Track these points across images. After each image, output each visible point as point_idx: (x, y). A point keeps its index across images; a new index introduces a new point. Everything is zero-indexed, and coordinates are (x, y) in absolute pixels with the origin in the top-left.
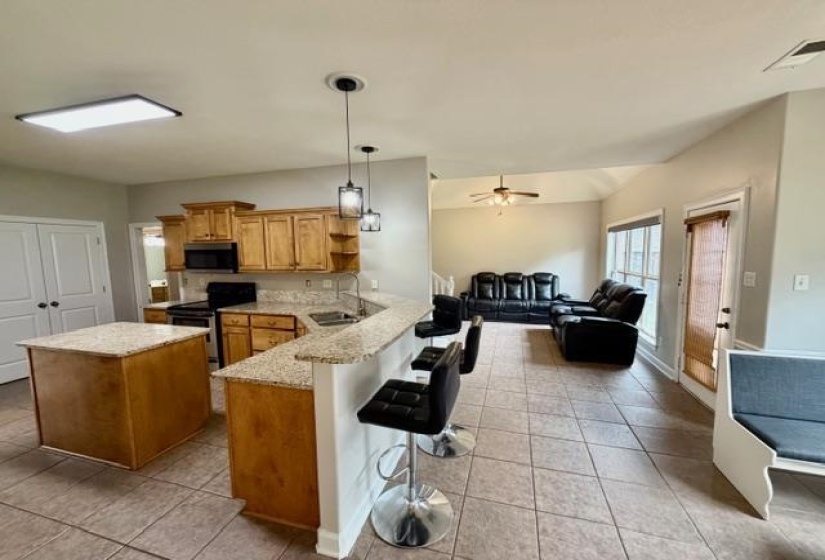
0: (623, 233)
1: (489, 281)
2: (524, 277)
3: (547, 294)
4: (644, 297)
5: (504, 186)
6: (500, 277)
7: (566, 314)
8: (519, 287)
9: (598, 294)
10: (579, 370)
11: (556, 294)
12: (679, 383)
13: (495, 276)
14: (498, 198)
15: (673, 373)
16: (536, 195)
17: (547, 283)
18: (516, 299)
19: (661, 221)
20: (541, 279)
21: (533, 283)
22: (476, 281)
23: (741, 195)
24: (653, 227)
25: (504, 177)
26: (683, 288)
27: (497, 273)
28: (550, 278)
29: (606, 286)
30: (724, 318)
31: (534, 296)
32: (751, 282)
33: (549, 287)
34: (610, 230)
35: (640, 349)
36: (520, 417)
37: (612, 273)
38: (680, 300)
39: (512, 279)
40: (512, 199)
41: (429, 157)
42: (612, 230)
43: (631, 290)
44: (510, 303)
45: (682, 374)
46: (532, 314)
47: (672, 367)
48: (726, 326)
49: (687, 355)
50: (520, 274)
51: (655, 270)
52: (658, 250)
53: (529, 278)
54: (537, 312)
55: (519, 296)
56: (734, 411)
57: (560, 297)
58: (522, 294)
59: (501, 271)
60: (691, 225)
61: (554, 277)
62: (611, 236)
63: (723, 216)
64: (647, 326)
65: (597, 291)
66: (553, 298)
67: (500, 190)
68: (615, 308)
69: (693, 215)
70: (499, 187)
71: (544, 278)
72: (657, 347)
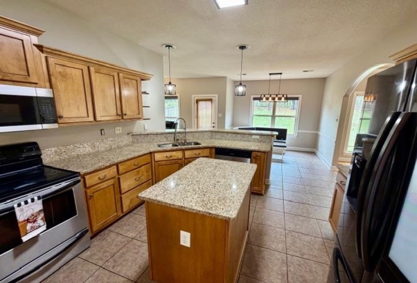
19: (179, 98)
48: (213, 127)
69: (197, 98)
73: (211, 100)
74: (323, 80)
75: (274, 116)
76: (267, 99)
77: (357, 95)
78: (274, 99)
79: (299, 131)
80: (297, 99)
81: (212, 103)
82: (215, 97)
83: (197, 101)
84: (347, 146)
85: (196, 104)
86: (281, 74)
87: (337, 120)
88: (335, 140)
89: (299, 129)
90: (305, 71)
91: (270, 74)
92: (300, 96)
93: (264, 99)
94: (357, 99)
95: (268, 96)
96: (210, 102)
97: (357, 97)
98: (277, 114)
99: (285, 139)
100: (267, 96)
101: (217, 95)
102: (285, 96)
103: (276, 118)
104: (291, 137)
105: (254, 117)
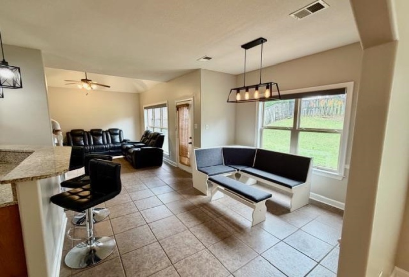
0: (151, 110)
1: (80, 135)
2: (103, 132)
3: (118, 140)
4: (163, 136)
5: (88, 79)
6: (87, 132)
7: (132, 148)
8: (101, 137)
9: (144, 138)
10: (143, 172)
11: (122, 140)
12: (178, 167)
13: (84, 132)
14: (85, 85)
15: (176, 164)
16: (109, 87)
17: (117, 134)
18: (101, 144)
19: (167, 105)
20: (113, 132)
21: (109, 135)
22: (70, 135)
23: (192, 99)
24: (163, 108)
25: (87, 73)
26: (177, 132)
27: (85, 130)
28: (118, 132)
29: (147, 133)
30: (190, 141)
31: (110, 142)
32: (196, 127)
33: (118, 136)
34: (145, 108)
35: (164, 159)
36: (125, 196)
37: (147, 128)
38: (176, 136)
39: (96, 133)
40: (94, 87)
41: (43, 52)
42: (146, 108)
43: (159, 134)
44: (97, 147)
45: (179, 163)
46: (111, 151)
47: (176, 162)
48: (191, 143)
49: (180, 156)
50: (100, 130)
51: (166, 125)
52: (167, 118)
53: (106, 132)
54: (114, 150)
55: (101, 142)
56: (198, 168)
57: (125, 141)
58: (103, 141)
59: (87, 129)
60: (178, 108)
61: (120, 131)
62: (145, 111)
63: (187, 105)
64: (165, 148)
65: (143, 136)
66: (121, 142)
67: (86, 81)
68: (153, 142)
69: (178, 104)
70: (85, 78)
71: (115, 132)
72: (169, 156)
80: (342, 91)
81: (188, 109)
85: (177, 112)
91: (245, 47)
92: (350, 86)
103: (301, 133)
104: (330, 176)
105: (265, 131)
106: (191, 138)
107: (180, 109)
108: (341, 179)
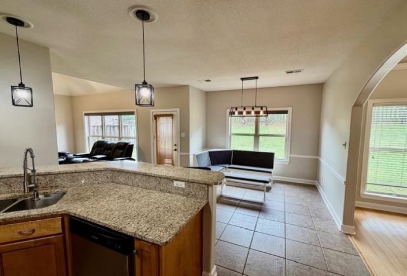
4: (132, 145)
19: (136, 113)
32: (183, 136)
42: (87, 114)
43: (127, 144)
48: (175, 150)
62: (86, 118)
73: (172, 115)
74: (319, 88)
75: (257, 136)
76: (249, 113)
77: (374, 105)
78: (257, 113)
79: (292, 156)
80: (286, 112)
81: (172, 118)
82: (177, 112)
83: (156, 117)
84: (365, 183)
85: (155, 121)
86: (257, 78)
87: (345, 145)
88: (344, 180)
89: (290, 154)
90: (288, 72)
91: (243, 79)
92: (290, 109)
93: (236, 113)
94: (373, 111)
95: (242, 110)
96: (170, 118)
97: (374, 108)
98: (261, 132)
99: (272, 167)
100: (239, 110)
101: (178, 110)
102: (264, 109)
103: (260, 137)
104: (281, 163)
105: (232, 136)
106: (175, 145)
107: (158, 118)
108: (287, 164)
